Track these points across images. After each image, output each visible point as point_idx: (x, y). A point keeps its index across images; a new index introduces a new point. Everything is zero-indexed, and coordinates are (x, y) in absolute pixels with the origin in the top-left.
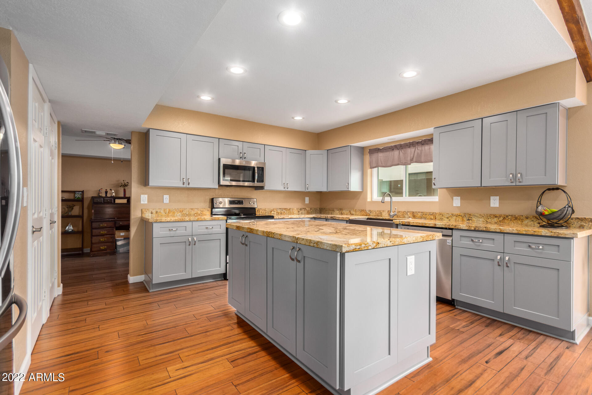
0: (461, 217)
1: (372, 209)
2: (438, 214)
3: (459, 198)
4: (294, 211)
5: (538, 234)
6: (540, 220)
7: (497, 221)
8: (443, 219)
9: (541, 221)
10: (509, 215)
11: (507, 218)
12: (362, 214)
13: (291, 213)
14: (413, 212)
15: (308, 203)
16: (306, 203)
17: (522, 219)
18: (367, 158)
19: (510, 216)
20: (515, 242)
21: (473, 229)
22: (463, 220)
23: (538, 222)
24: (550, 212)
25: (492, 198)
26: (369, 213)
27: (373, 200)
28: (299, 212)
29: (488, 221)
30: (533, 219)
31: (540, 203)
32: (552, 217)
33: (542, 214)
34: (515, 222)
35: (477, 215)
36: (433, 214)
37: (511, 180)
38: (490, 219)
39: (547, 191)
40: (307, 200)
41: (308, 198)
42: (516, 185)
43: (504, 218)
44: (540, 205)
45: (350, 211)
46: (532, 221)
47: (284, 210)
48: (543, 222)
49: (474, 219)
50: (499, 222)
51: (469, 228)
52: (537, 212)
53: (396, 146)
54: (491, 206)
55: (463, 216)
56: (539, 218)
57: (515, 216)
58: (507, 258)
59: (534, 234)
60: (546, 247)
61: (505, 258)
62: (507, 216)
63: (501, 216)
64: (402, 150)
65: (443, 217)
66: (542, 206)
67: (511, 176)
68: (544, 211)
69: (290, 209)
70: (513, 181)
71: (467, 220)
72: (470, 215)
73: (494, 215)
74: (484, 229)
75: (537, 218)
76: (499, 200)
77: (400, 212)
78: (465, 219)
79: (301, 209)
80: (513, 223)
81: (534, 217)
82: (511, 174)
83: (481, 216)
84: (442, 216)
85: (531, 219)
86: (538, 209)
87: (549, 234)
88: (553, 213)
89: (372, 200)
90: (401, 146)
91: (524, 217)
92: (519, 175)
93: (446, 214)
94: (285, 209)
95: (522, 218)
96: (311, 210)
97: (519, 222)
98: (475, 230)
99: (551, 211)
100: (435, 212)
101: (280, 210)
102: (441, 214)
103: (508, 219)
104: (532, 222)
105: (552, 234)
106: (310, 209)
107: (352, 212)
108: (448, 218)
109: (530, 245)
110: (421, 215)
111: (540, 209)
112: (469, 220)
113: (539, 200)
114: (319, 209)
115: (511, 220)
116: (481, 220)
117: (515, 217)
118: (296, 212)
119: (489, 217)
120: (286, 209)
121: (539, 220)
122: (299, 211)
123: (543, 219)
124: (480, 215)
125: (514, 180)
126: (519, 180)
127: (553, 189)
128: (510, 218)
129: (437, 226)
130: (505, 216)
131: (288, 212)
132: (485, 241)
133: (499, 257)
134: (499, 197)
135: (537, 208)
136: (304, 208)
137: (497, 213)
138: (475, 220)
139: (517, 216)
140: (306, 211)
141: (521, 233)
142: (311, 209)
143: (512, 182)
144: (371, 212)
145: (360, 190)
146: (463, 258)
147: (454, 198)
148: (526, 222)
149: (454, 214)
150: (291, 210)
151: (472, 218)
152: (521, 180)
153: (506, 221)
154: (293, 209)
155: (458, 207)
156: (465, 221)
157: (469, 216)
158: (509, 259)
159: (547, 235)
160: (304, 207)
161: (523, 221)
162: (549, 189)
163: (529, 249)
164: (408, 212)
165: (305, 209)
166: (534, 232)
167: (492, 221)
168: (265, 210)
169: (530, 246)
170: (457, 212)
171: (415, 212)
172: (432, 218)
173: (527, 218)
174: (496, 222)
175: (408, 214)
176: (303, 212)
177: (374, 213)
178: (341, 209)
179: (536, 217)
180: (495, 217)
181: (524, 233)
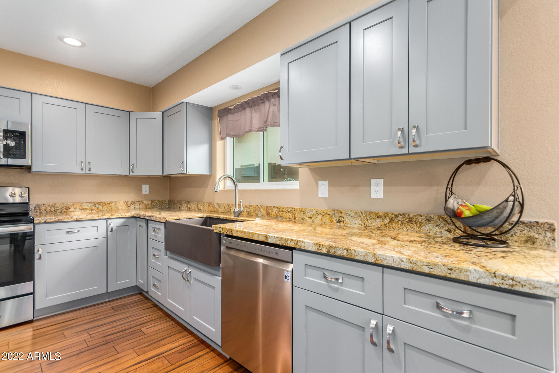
0: (328, 216)
1: (220, 202)
2: (298, 211)
3: (326, 183)
4: (119, 205)
5: (458, 277)
6: (452, 224)
7: (381, 225)
8: (304, 219)
9: (454, 227)
10: (400, 214)
11: (396, 220)
12: (210, 209)
13: (112, 209)
14: (267, 207)
15: (147, 193)
16: (144, 192)
17: (420, 222)
18: (217, 122)
19: (400, 216)
20: (407, 291)
21: (324, 251)
22: (331, 222)
23: (447, 229)
24: (474, 211)
25: (373, 181)
26: (217, 207)
27: (227, 188)
28: (128, 207)
29: (367, 224)
30: (439, 222)
31: (451, 191)
32: (480, 221)
33: (456, 215)
34: (409, 227)
35: (350, 213)
36: (291, 210)
37: (399, 143)
38: (370, 222)
39: (465, 165)
40: (145, 189)
41: (148, 186)
42: (409, 154)
43: (392, 220)
44: (452, 194)
45: (198, 205)
46: (437, 225)
47: (97, 206)
48: (457, 229)
49: (347, 220)
50: (383, 227)
51: (318, 249)
52: (446, 209)
53: (247, 103)
54: (372, 197)
55: (331, 215)
56: (449, 221)
57: (409, 215)
58: (390, 329)
59: (449, 276)
60: (478, 314)
61: (386, 328)
62: (396, 215)
63: (386, 215)
64: (255, 107)
65: (304, 217)
66: (454, 198)
67: (399, 133)
68: (460, 207)
69: (110, 203)
70: (402, 144)
71: (337, 222)
72: (341, 213)
73: (376, 214)
74: (345, 254)
75: (446, 221)
76: (384, 186)
77: (252, 207)
78: (334, 220)
79: (132, 203)
80: (405, 229)
81: (441, 219)
82: (399, 129)
83: (357, 215)
84: (304, 214)
85: (436, 222)
86: (448, 202)
87: (487, 280)
88: (482, 214)
89: (224, 188)
90: (254, 102)
91: (423, 217)
92: (414, 131)
93: (309, 211)
94: (98, 203)
95: (420, 220)
96: (153, 204)
97: (415, 227)
98: (328, 255)
99: (477, 210)
100: (293, 207)
101: (89, 205)
102: (301, 211)
103: (398, 222)
104: (437, 228)
105: (495, 280)
106: (150, 202)
107: (200, 206)
108: (311, 218)
109: (442, 303)
110: (277, 213)
111: (453, 203)
112: (339, 221)
113: (450, 186)
114: (167, 202)
115: (402, 224)
116: (356, 222)
117: (409, 218)
118: (124, 207)
119: (368, 218)
120: (102, 203)
121: (449, 224)
122: (129, 205)
123: (456, 222)
124: (356, 213)
125: (405, 142)
126: (414, 141)
127: (478, 161)
128: (400, 219)
129: (270, 241)
130: (393, 216)
131: (105, 208)
132: (347, 280)
133: (373, 323)
134: (384, 180)
135: (446, 201)
136: (138, 201)
137: (381, 209)
138: (349, 221)
139: (411, 216)
140: (142, 206)
141: (419, 270)
142: (152, 202)
143: (401, 147)
144: (219, 207)
145: (208, 174)
146: (310, 313)
147: (320, 183)
148: (427, 227)
149: (320, 211)
150: (113, 205)
151: (343, 218)
152: (417, 142)
153: (394, 225)
154: (116, 204)
155: (325, 198)
156: (334, 223)
157: (340, 215)
158: (393, 331)
159: (482, 281)
160: (140, 199)
161: (422, 225)
162: (469, 162)
163: (437, 315)
164: (261, 206)
165: (142, 201)
166: (449, 271)
167: (373, 225)
168: (54, 207)
169: (438, 307)
170: (323, 208)
171: (270, 207)
172: (291, 217)
173: (429, 220)
174: (379, 226)
175: (262, 209)
176: (137, 206)
177: (223, 208)
178: (188, 202)
179: (444, 219)
180: (378, 217)
181: (426, 270)
